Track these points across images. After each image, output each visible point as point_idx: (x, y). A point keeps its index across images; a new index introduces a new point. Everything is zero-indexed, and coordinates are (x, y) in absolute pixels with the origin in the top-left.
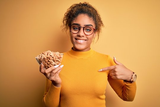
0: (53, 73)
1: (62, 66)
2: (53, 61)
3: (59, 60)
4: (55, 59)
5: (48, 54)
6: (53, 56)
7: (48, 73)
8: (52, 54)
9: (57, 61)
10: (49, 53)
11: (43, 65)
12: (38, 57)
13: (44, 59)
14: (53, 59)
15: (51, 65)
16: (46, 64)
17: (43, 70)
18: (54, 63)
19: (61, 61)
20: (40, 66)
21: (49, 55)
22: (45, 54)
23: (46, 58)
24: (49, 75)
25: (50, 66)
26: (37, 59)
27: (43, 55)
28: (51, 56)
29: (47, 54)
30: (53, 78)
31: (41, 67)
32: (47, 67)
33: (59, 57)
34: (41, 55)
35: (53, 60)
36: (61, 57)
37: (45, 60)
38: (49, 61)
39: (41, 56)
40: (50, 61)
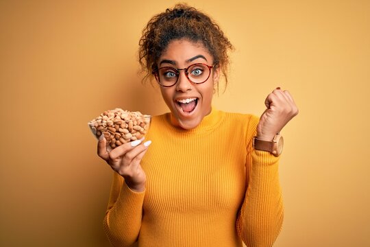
0: (128, 158)
1: (147, 144)
2: (127, 131)
3: (142, 130)
4: (131, 127)
5: (116, 116)
6: (127, 119)
7: (117, 158)
8: (126, 115)
9: (138, 131)
10: (119, 113)
11: (105, 139)
12: (93, 123)
13: (108, 125)
14: (127, 127)
15: (122, 140)
16: (112, 137)
17: (104, 152)
18: (129, 136)
19: (145, 132)
20: (99, 143)
21: (118, 117)
22: (111, 116)
23: (112, 124)
24: (118, 163)
25: (121, 142)
26: (91, 126)
27: (105, 117)
28: (123, 120)
29: (114, 115)
30: (127, 170)
31: (102, 145)
32: (114, 145)
33: (142, 121)
34: (100, 117)
35: (128, 129)
36: (145, 123)
37: (110, 128)
38: (118, 131)
39: (100, 121)
40: (120, 130)
